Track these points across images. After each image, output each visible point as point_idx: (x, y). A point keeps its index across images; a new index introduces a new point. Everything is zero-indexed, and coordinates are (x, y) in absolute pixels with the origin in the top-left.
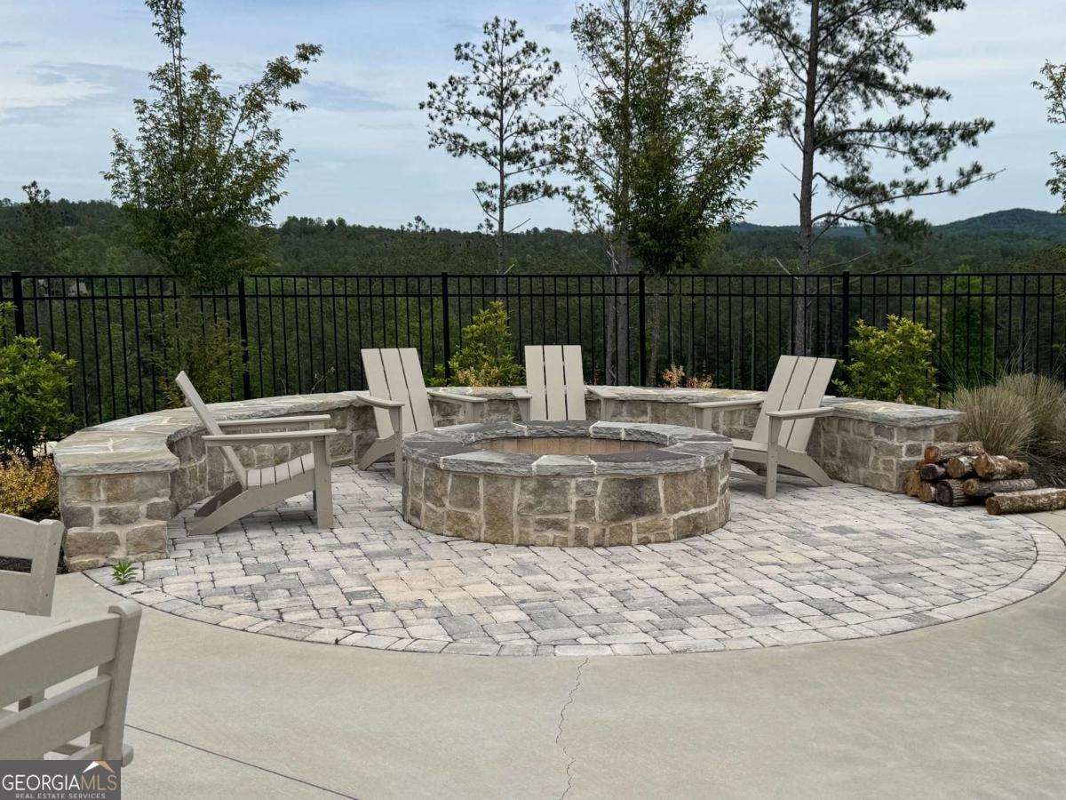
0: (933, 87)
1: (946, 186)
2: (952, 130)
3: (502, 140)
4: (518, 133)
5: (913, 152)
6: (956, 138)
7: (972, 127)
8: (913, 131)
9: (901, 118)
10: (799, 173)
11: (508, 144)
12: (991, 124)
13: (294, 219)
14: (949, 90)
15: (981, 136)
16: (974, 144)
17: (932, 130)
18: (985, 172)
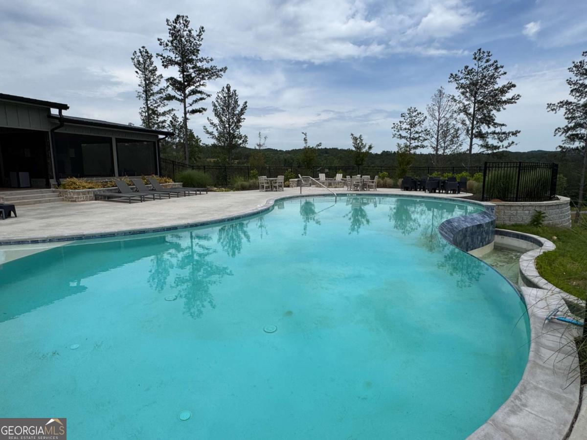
0: (502, 123)
1: (504, 146)
2: (509, 133)
3: (410, 135)
4: (414, 134)
5: (499, 139)
6: (510, 135)
7: (514, 132)
8: (499, 133)
9: (495, 131)
10: (469, 144)
11: (412, 136)
12: (520, 131)
13: (384, 151)
14: (506, 124)
15: (518, 134)
16: (517, 136)
17: (504, 133)
18: (515, 143)
